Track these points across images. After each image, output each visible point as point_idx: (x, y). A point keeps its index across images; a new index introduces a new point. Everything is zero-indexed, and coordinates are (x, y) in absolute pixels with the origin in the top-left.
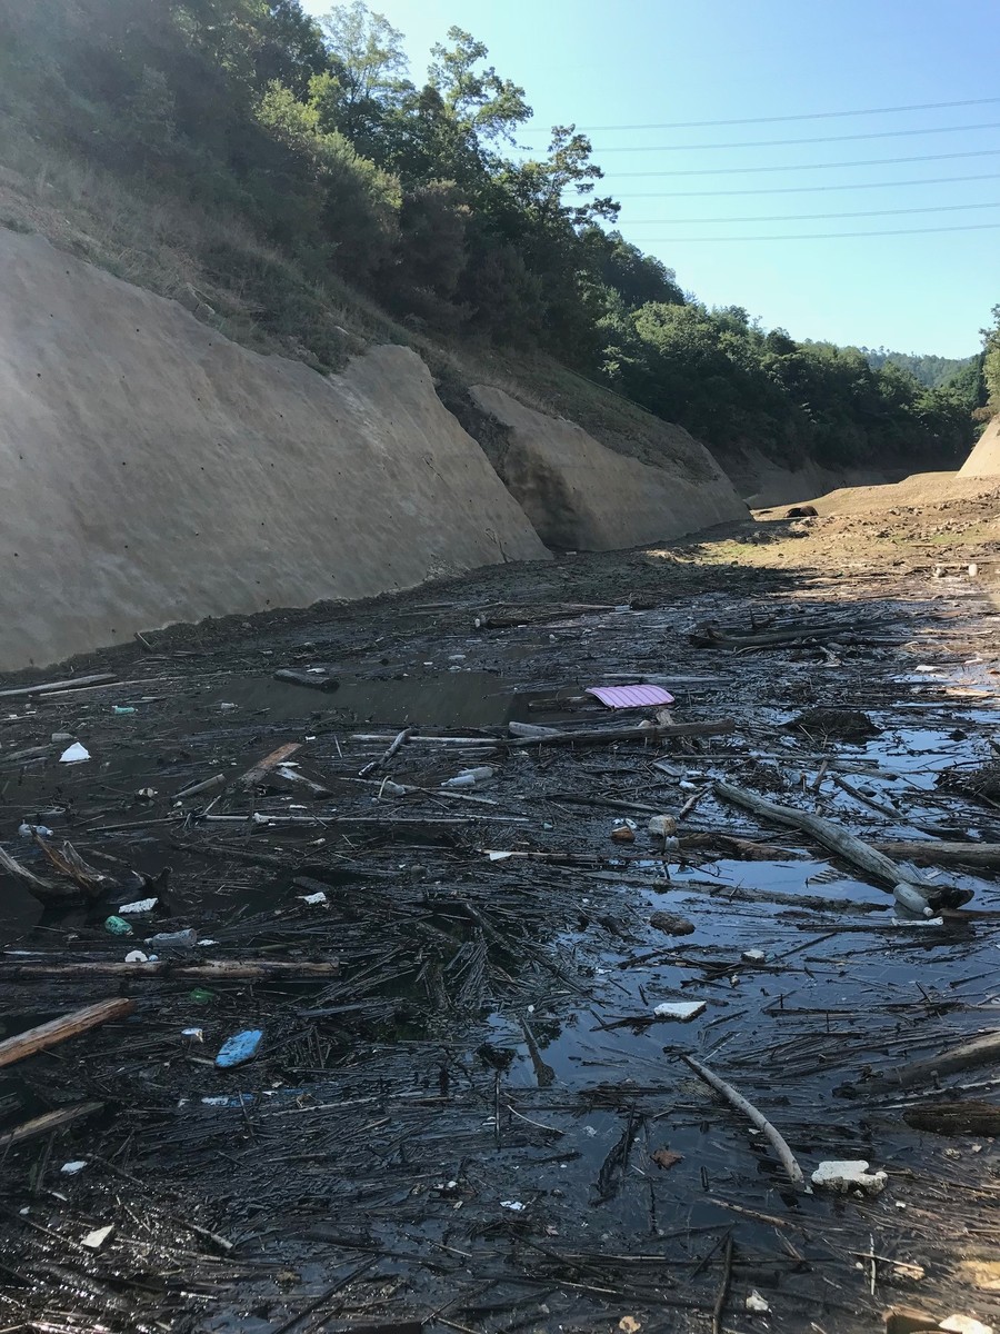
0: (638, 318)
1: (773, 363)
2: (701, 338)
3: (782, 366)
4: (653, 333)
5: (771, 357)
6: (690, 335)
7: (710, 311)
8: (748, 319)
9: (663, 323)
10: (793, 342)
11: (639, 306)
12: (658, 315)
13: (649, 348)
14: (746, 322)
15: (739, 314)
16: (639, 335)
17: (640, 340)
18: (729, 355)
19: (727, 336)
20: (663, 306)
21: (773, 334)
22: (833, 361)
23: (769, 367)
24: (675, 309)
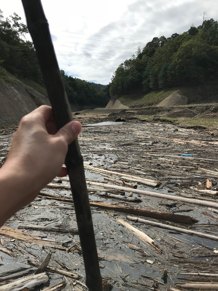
8: (65, 73)
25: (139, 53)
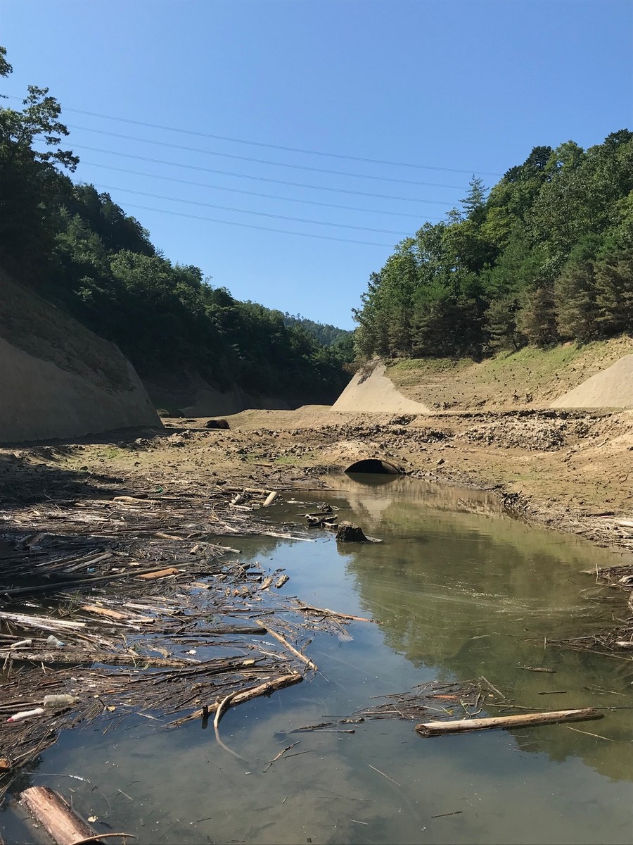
0: (114, 260)
1: (216, 312)
2: (161, 283)
3: (223, 315)
4: (123, 272)
5: (215, 307)
6: (152, 279)
7: (173, 266)
8: (202, 277)
9: (133, 267)
10: (232, 298)
11: (116, 252)
12: (130, 261)
13: (119, 284)
14: (201, 279)
15: (196, 272)
16: (111, 272)
17: (112, 276)
18: (182, 301)
19: (182, 285)
20: (135, 255)
21: (218, 290)
22: (259, 317)
23: (213, 314)
24: (144, 258)
25: (474, 203)
